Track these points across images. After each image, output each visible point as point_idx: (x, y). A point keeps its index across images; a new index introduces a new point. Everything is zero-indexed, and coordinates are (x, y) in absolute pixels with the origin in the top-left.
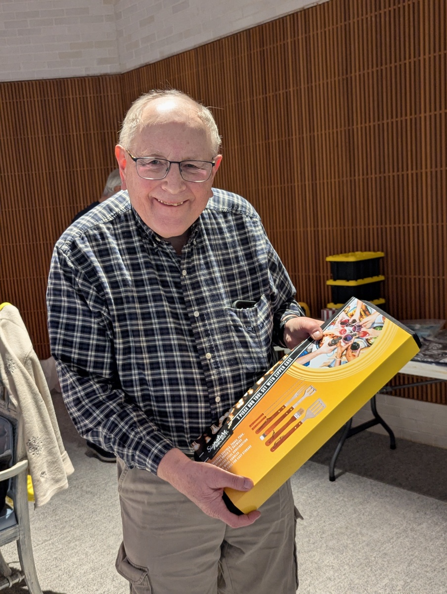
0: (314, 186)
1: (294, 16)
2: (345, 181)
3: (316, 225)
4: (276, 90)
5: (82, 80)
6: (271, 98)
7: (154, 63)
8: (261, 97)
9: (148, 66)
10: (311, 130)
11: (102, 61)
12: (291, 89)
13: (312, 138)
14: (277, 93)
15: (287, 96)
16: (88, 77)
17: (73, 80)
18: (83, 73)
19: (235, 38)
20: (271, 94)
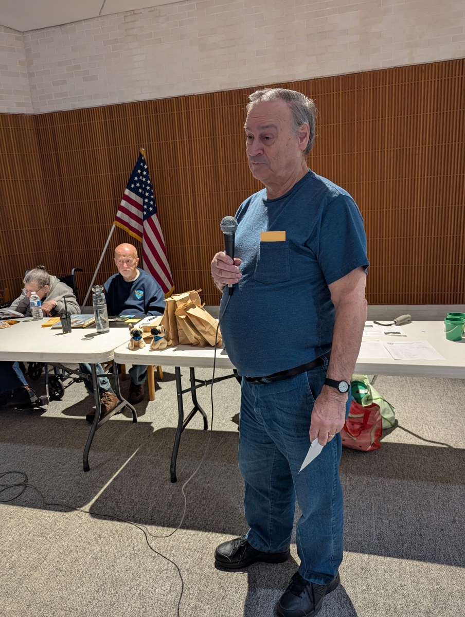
0: (194, 195)
1: (178, 99)
3: (196, 218)
4: (167, 140)
6: (164, 144)
7: (67, 112)
9: (60, 113)
10: (192, 165)
11: (19, 105)
12: (178, 140)
13: (192, 169)
14: (168, 141)
15: (175, 144)
18: (5, 111)
19: (135, 105)
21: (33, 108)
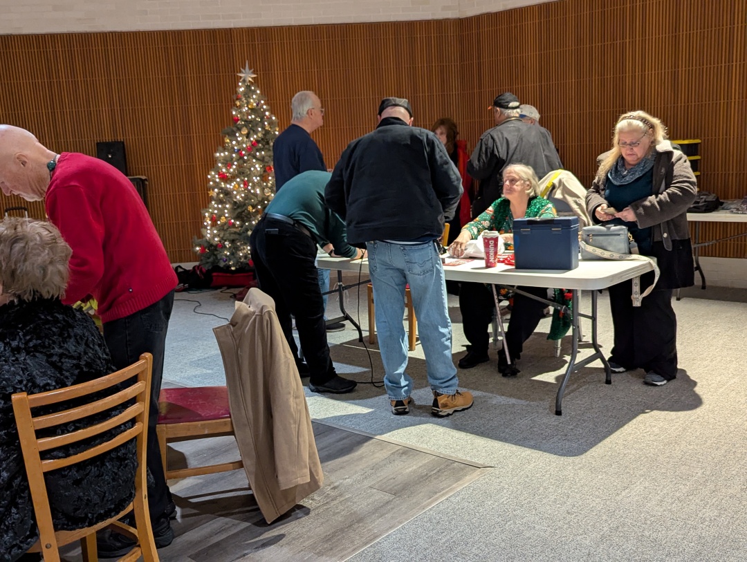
2: (669, 108)
4: (614, 41)
5: (428, 22)
7: (496, 13)
8: (600, 44)
9: (489, 15)
10: (643, 70)
11: (445, 8)
12: (628, 41)
13: (643, 77)
15: (623, 46)
16: (434, 20)
17: (420, 22)
18: (430, 17)
20: (609, 43)
21: (459, 11)
